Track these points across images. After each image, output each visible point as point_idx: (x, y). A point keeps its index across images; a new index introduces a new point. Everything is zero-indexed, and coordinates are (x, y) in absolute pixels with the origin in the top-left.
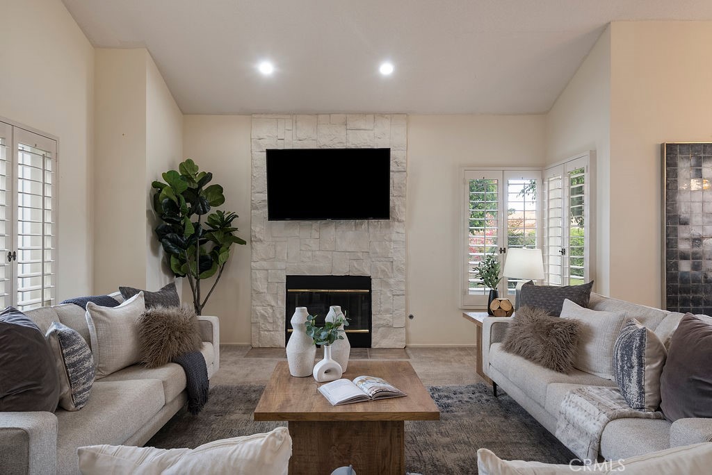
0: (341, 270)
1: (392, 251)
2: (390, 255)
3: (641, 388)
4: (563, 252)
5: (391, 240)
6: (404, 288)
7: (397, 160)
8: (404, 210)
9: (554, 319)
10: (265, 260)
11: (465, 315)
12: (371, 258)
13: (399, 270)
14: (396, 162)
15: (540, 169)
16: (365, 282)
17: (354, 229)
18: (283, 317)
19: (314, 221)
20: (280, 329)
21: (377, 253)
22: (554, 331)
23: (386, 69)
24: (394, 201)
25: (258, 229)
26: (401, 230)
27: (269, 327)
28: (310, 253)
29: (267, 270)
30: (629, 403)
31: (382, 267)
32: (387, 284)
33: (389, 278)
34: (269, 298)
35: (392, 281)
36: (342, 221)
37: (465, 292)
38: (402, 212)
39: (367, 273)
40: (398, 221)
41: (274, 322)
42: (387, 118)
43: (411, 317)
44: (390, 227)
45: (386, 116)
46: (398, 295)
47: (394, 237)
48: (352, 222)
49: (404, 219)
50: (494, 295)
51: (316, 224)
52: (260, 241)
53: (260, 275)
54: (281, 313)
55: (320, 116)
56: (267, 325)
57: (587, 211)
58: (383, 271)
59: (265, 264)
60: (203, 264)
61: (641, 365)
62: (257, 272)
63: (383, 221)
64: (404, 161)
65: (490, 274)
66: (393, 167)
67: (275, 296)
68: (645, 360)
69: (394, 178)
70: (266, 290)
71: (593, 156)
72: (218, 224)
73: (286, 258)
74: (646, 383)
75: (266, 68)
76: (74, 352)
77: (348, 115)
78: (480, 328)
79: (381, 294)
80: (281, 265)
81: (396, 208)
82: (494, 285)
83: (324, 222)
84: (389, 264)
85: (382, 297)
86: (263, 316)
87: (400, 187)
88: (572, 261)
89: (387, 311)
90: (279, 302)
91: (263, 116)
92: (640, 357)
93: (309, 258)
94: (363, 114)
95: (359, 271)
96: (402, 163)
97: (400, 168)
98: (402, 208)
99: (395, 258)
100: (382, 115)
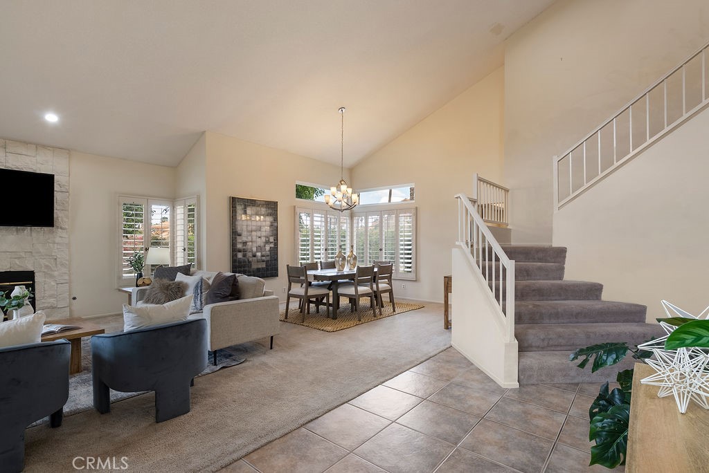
0: (2, 267)
1: (56, 251)
2: (53, 254)
3: (201, 302)
4: (184, 250)
5: (54, 243)
6: (67, 277)
8: (67, 220)
9: (171, 282)
11: (120, 290)
12: (34, 256)
13: (62, 265)
14: (59, 185)
15: (172, 200)
16: (28, 275)
17: (15, 234)
21: (40, 253)
22: (170, 288)
23: (51, 118)
24: (58, 213)
26: (64, 235)
30: (197, 309)
31: (46, 263)
32: (52, 276)
33: (53, 271)
35: (56, 273)
37: (120, 277)
38: (65, 222)
39: (30, 268)
40: (61, 228)
42: (49, 150)
43: (74, 298)
44: (54, 233)
45: (48, 148)
46: (62, 283)
47: (58, 240)
48: (15, 229)
49: (67, 227)
50: (140, 276)
57: (196, 228)
58: (47, 267)
61: (201, 293)
63: (46, 229)
64: (67, 184)
65: (137, 264)
66: (56, 188)
68: (203, 291)
69: (57, 196)
71: (199, 198)
74: (203, 300)
77: (7, 141)
78: (130, 295)
81: (60, 220)
82: (140, 270)
84: (52, 260)
85: (46, 286)
87: (64, 204)
88: (189, 255)
89: (51, 296)
92: (201, 290)
94: (25, 143)
95: (21, 267)
96: (64, 185)
97: (63, 189)
98: (65, 219)
99: (59, 256)
100: (44, 146)
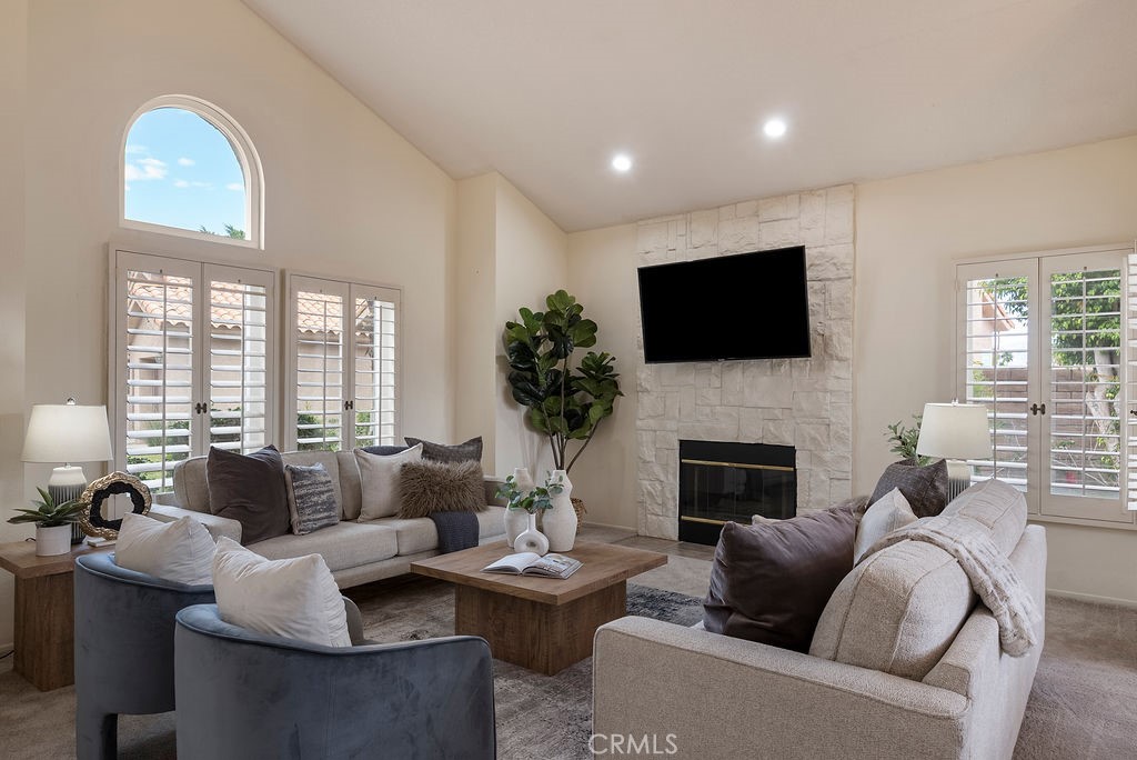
0: (751, 435)
1: (828, 407)
2: (824, 414)
5: (825, 391)
6: (849, 468)
7: (835, 261)
10: (652, 417)
12: (794, 417)
13: (840, 439)
14: (835, 265)
16: (786, 455)
17: (769, 373)
18: (674, 498)
19: (714, 363)
20: (671, 515)
21: (802, 410)
23: (775, 128)
24: (831, 326)
25: (643, 376)
26: (843, 374)
27: (658, 510)
28: (708, 410)
29: (655, 431)
31: (812, 432)
32: (821, 461)
33: (824, 450)
34: (657, 469)
35: (827, 456)
36: (752, 361)
38: (844, 344)
39: (788, 441)
40: (839, 359)
41: (663, 505)
42: (819, 196)
44: (824, 369)
45: (818, 193)
46: (839, 479)
47: (832, 384)
48: (767, 362)
49: (848, 356)
51: (716, 367)
52: (647, 391)
53: (646, 437)
54: (672, 492)
55: (723, 210)
56: (655, 506)
58: (814, 439)
59: (652, 423)
60: (573, 421)
62: (644, 433)
64: (848, 261)
67: (665, 467)
70: (654, 459)
72: (592, 369)
73: (677, 415)
75: (622, 164)
76: (302, 486)
77: (761, 202)
79: (810, 476)
80: (672, 425)
81: (835, 338)
83: (728, 362)
84: (823, 428)
85: (812, 479)
86: (650, 493)
87: (842, 304)
89: (821, 504)
90: (670, 477)
91: (651, 221)
93: (707, 415)
94: (781, 196)
95: (776, 437)
96: (843, 264)
97: (842, 273)
98: (847, 340)
99: (833, 419)
100: (811, 191)
